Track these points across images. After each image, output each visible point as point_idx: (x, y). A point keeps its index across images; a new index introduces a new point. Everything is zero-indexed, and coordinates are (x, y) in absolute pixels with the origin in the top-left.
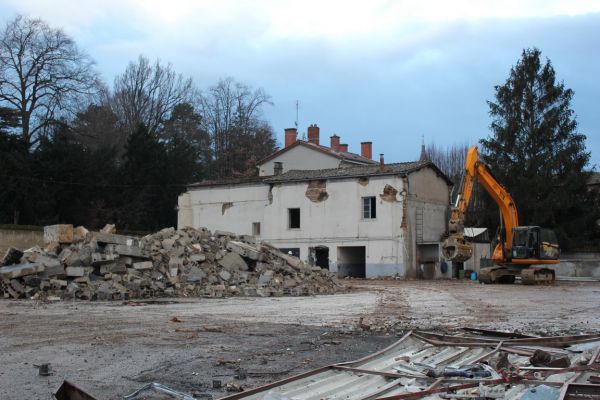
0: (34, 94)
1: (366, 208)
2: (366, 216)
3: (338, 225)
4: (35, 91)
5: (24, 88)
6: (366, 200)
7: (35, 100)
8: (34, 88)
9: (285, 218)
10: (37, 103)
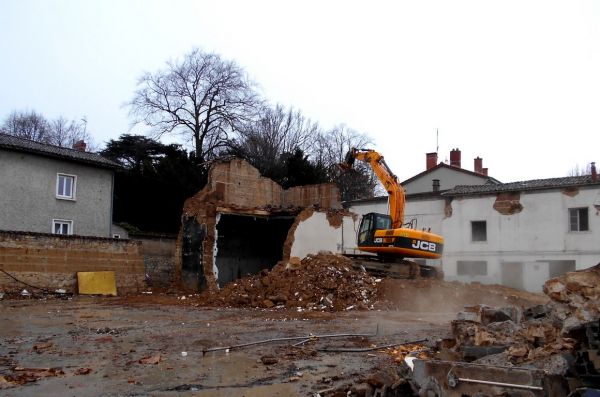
0: (208, 119)
1: (573, 220)
2: (573, 228)
3: (537, 238)
4: (209, 116)
5: (197, 114)
6: (573, 211)
7: (208, 124)
8: (209, 113)
9: (468, 230)
10: (209, 127)
